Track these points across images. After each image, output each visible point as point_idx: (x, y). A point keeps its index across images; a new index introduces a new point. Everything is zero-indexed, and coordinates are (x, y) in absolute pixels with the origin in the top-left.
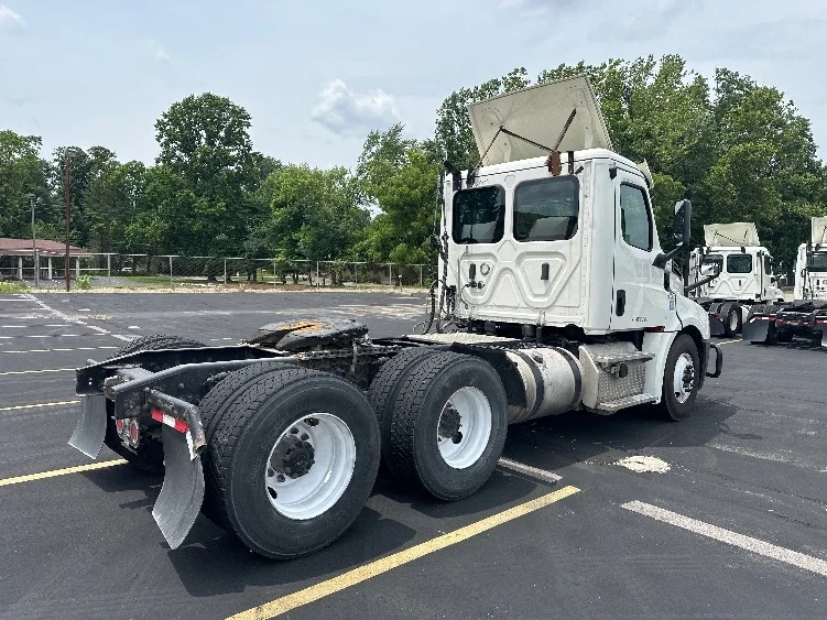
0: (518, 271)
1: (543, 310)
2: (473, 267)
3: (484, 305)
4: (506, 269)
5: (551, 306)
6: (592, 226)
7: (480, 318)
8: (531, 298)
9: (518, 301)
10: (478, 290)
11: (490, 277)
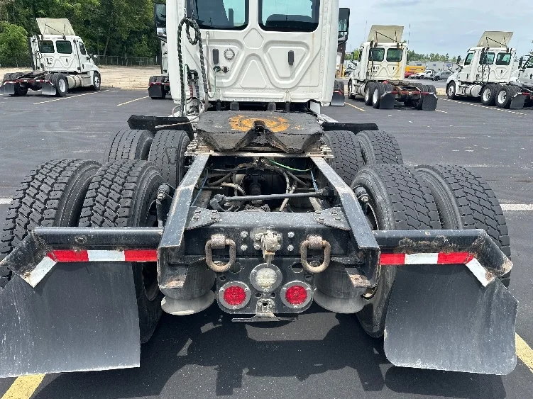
0: (265, 57)
1: (287, 90)
2: (216, 53)
3: (230, 87)
4: (253, 55)
5: (296, 86)
6: (330, 23)
7: (227, 100)
8: (278, 81)
9: (265, 83)
10: (223, 74)
11: (234, 63)
